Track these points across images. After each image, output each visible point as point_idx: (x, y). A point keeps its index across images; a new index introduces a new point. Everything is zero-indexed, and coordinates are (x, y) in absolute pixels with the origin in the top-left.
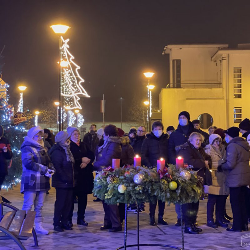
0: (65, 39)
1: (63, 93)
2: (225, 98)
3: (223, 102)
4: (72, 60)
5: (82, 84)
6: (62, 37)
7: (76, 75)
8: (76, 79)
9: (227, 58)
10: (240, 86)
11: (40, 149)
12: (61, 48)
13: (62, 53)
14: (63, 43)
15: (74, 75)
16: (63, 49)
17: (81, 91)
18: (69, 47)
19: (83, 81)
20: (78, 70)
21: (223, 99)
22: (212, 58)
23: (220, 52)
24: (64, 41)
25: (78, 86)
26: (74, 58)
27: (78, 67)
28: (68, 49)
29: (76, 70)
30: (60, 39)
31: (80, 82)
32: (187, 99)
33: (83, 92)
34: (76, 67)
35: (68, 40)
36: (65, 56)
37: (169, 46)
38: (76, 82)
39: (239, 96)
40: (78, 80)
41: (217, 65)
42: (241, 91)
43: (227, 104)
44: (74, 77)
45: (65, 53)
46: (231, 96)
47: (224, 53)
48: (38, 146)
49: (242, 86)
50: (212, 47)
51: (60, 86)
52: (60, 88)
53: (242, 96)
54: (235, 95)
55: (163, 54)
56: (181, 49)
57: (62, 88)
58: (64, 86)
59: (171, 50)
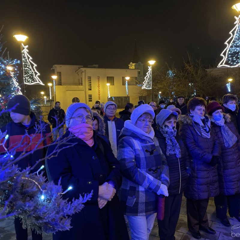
0: (25, 45)
1: (25, 82)
2: (84, 90)
3: (84, 92)
4: (31, 60)
5: (39, 76)
6: (22, 44)
7: (34, 70)
8: (34, 73)
9: (84, 72)
10: (91, 85)
11: (146, 143)
12: (22, 51)
13: (23, 55)
14: (24, 48)
15: (32, 70)
16: (24, 52)
17: (38, 81)
18: (28, 51)
19: (39, 74)
20: (36, 67)
21: (83, 90)
22: (76, 71)
23: (82, 69)
24: (24, 47)
25: (36, 78)
26: (32, 59)
27: (35, 65)
28: (28, 52)
29: (34, 67)
30: (21, 45)
31: (37, 75)
32: (67, 91)
33: (39, 82)
34: (34, 65)
35: (27, 46)
36: (26, 57)
37: (55, 65)
38: (34, 75)
39: (90, 89)
40: (36, 74)
41: (78, 75)
42: (91, 87)
43: (86, 93)
44: (33, 71)
45: (26, 55)
46: (87, 89)
47: (83, 69)
48: (144, 138)
49: (92, 85)
50: (76, 67)
51: (23, 77)
52: (23, 79)
53: (92, 89)
54: (89, 89)
55: (51, 69)
56: (61, 67)
57: (24, 79)
58: (26, 78)
59: (56, 67)
